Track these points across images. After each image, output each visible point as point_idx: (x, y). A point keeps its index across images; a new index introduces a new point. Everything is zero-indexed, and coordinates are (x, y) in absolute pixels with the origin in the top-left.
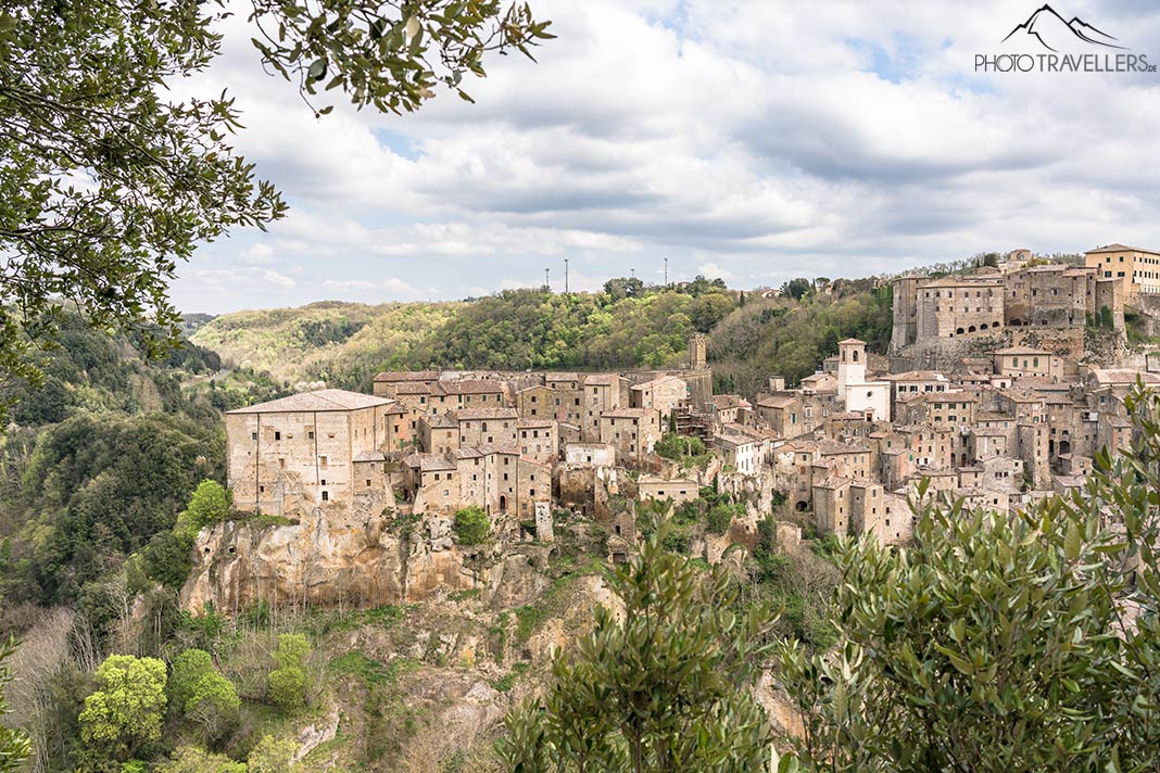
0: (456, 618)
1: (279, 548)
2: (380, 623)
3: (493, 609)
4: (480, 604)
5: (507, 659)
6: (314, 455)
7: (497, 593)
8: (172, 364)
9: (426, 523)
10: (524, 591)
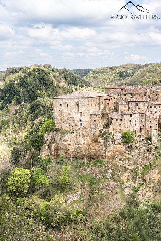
0: (121, 166)
1: (68, 140)
2: (97, 166)
3: (135, 165)
4: (130, 163)
5: (138, 181)
6: (78, 112)
7: (136, 160)
8: (75, 85)
9: (113, 135)
10: (145, 160)
